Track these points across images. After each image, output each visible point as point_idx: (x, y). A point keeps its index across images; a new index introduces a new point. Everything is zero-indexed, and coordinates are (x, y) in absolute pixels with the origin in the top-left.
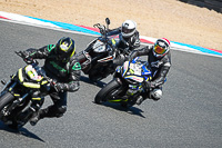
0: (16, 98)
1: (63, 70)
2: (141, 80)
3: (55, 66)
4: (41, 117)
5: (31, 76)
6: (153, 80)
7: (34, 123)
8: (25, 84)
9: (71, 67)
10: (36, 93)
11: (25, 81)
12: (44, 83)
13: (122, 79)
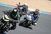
0: (2, 24)
1: (15, 17)
2: (31, 20)
3: (13, 15)
4: (9, 30)
5: (6, 18)
6: (34, 20)
7: (7, 31)
8: (5, 20)
9: (17, 16)
10: (8, 23)
11: (5, 19)
12: (10, 20)
13: (26, 20)
